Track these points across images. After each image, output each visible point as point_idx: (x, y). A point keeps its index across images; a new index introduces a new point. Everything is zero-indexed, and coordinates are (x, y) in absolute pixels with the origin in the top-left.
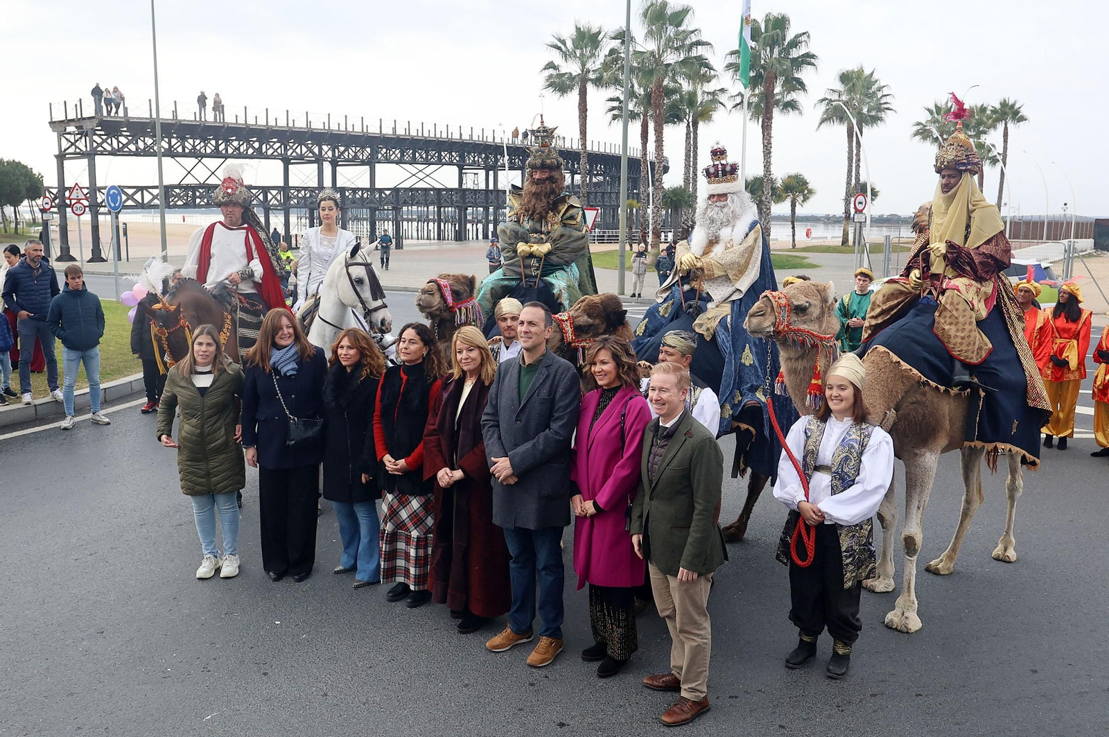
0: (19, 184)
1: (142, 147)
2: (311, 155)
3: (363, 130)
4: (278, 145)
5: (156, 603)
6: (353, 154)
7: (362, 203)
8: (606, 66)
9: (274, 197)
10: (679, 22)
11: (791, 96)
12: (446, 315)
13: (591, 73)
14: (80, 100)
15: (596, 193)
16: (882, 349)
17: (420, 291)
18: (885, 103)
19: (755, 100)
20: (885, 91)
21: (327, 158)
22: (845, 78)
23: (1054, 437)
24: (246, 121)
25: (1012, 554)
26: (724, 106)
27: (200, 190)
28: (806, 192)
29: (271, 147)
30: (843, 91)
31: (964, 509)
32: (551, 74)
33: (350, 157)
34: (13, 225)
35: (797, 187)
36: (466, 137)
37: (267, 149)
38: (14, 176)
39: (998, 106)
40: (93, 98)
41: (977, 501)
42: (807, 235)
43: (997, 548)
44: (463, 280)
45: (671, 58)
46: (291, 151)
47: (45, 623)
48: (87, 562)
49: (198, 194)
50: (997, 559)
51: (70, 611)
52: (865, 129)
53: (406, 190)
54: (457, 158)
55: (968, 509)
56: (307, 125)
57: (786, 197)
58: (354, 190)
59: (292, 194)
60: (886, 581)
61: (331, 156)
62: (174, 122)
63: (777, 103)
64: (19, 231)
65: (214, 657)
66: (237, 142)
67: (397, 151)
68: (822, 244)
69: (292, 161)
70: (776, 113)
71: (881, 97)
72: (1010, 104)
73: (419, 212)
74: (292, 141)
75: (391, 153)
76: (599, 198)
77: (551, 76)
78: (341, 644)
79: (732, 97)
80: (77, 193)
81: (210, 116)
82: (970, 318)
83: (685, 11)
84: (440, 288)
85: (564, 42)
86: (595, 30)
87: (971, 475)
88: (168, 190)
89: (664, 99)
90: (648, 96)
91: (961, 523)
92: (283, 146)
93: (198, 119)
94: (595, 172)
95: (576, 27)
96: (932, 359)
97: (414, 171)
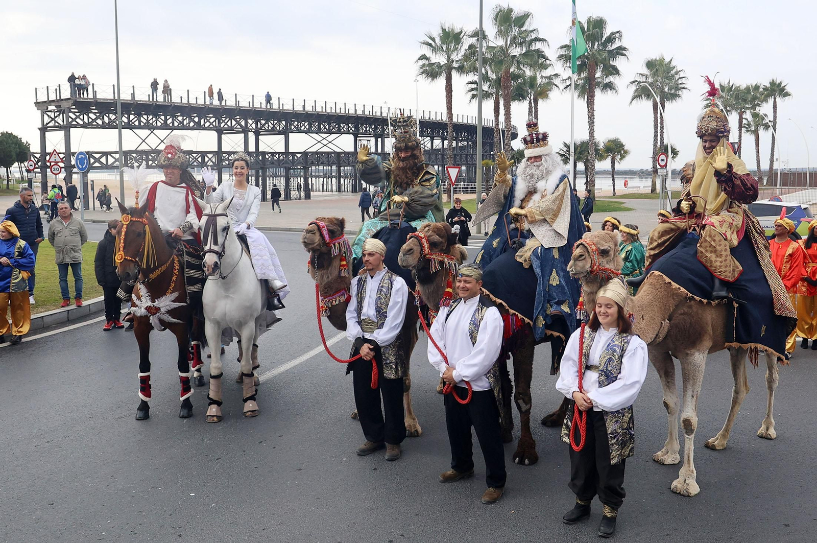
0: (11, 151)
1: (107, 122)
2: (239, 127)
3: (279, 107)
4: (214, 119)
5: (97, 480)
6: (272, 126)
7: (279, 163)
8: (466, 57)
9: (210, 159)
10: (521, 24)
11: (609, 80)
12: (324, 249)
13: (455, 62)
14: (59, 85)
15: (461, 154)
16: (657, 273)
17: (304, 231)
18: (681, 84)
19: (581, 82)
20: (681, 74)
21: (251, 129)
22: (650, 65)
23: (809, 340)
24: (188, 101)
25: (772, 432)
26: (558, 87)
27: (152, 155)
28: (623, 152)
29: (208, 121)
30: (649, 74)
31: (733, 398)
32: (424, 64)
33: (270, 128)
34: (5, 182)
35: (616, 149)
36: (359, 112)
37: (205, 123)
38: (7, 144)
39: (768, 85)
40: (69, 84)
41: (744, 392)
42: (625, 185)
43: (761, 428)
44: (336, 222)
45: (516, 51)
46: (223, 124)
47: (7, 497)
48: (44, 448)
49: (150, 157)
50: (761, 437)
51: (28, 487)
52: (667, 104)
53: (313, 153)
54: (353, 129)
55: (737, 398)
56: (236, 104)
57: (607, 156)
58: (273, 154)
59: (224, 157)
60: (673, 456)
61: (254, 128)
62: (132, 102)
63: (598, 84)
64: (10, 187)
65: (140, 522)
66: (182, 118)
67: (306, 124)
68: (637, 192)
69: (224, 132)
70: (598, 93)
71: (678, 79)
72: (777, 83)
73: (325, 170)
74: (225, 116)
75: (302, 125)
76: (464, 158)
77: (424, 65)
78: (242, 512)
79: (564, 80)
80: (55, 157)
81: (160, 98)
82: (725, 246)
83: (526, 16)
84: (319, 228)
85: (433, 39)
86: (457, 30)
87: (738, 371)
88: (126, 154)
89: (511, 82)
90: (498, 80)
91: (732, 408)
92: (217, 120)
93: (151, 100)
94: (460, 139)
95: (442, 28)
96: (696, 280)
97: (319, 139)
